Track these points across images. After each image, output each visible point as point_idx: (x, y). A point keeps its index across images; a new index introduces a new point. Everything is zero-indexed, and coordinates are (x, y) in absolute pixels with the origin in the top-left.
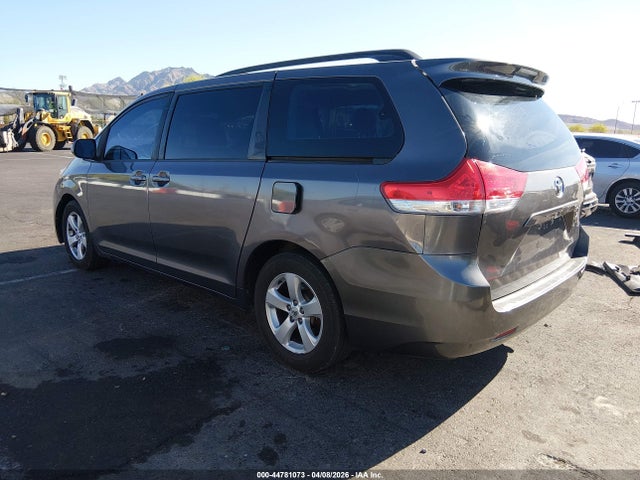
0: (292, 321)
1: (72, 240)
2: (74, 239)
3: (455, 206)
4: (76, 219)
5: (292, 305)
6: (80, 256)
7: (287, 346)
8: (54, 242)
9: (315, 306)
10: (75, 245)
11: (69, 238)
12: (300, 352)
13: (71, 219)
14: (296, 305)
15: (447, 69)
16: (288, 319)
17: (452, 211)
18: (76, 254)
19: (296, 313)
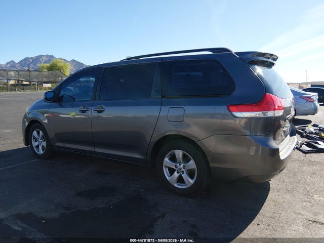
0: (178, 173)
1: (35, 144)
2: (37, 143)
3: (263, 114)
4: (38, 133)
5: (178, 165)
6: (41, 152)
7: (176, 185)
8: (23, 145)
9: (192, 164)
10: (38, 146)
11: (33, 143)
12: (184, 187)
13: (35, 133)
14: (180, 165)
15: (249, 56)
16: (176, 172)
17: (262, 116)
18: (38, 151)
19: (180, 169)
